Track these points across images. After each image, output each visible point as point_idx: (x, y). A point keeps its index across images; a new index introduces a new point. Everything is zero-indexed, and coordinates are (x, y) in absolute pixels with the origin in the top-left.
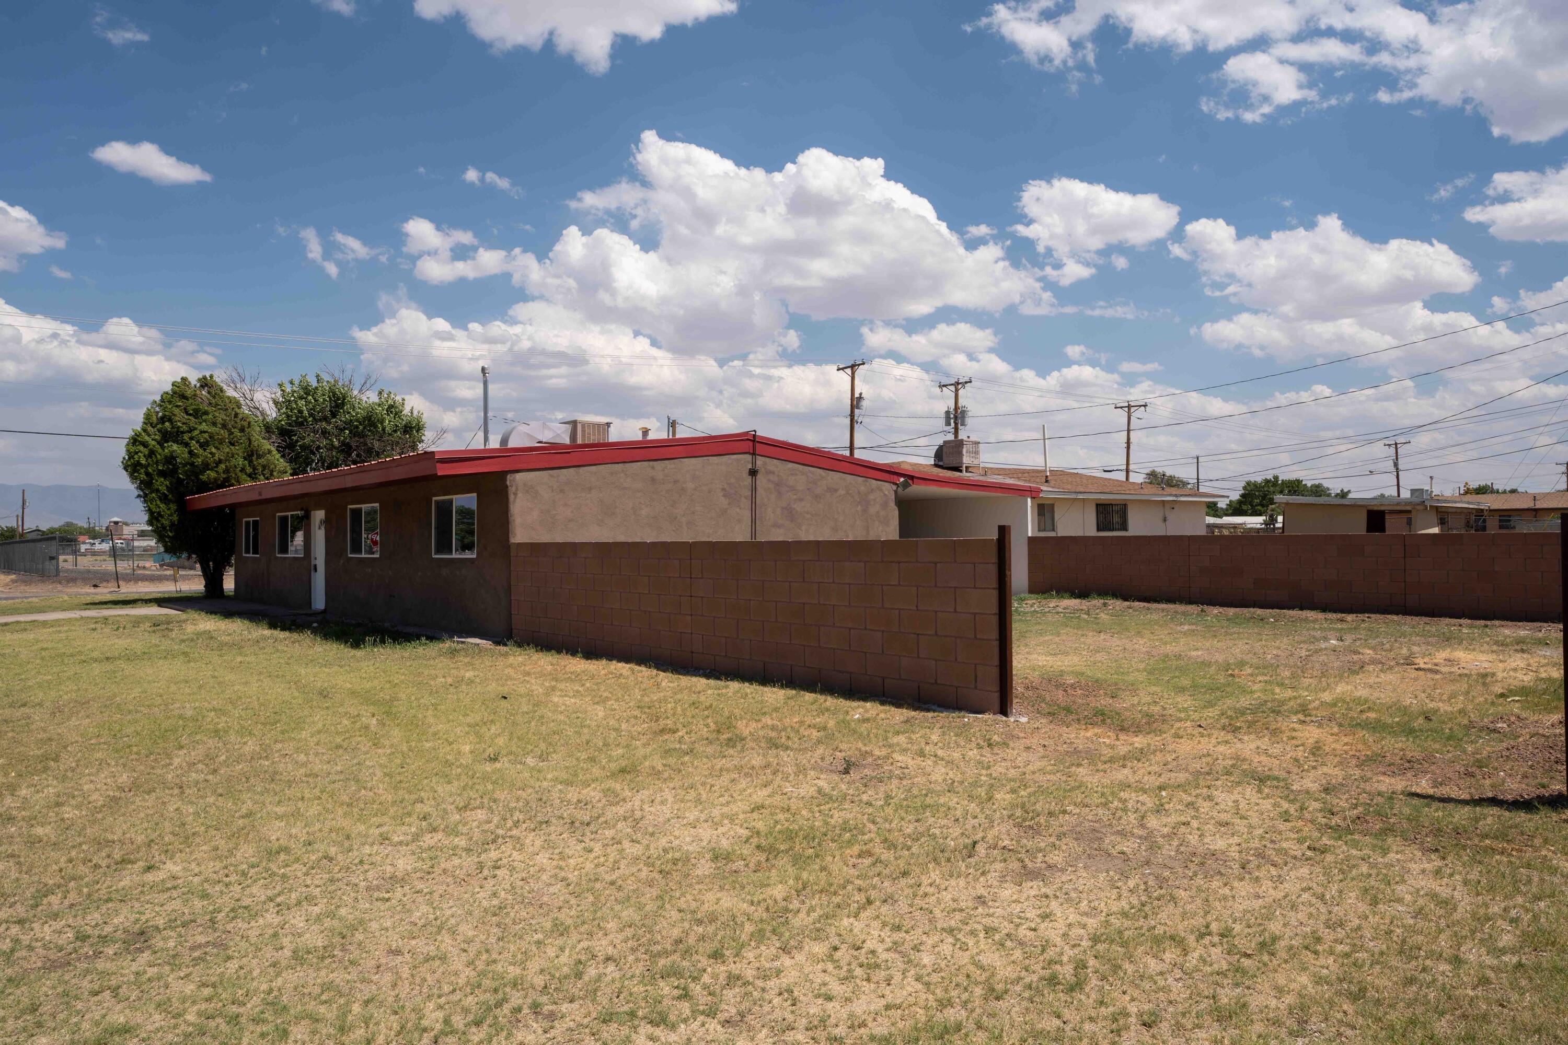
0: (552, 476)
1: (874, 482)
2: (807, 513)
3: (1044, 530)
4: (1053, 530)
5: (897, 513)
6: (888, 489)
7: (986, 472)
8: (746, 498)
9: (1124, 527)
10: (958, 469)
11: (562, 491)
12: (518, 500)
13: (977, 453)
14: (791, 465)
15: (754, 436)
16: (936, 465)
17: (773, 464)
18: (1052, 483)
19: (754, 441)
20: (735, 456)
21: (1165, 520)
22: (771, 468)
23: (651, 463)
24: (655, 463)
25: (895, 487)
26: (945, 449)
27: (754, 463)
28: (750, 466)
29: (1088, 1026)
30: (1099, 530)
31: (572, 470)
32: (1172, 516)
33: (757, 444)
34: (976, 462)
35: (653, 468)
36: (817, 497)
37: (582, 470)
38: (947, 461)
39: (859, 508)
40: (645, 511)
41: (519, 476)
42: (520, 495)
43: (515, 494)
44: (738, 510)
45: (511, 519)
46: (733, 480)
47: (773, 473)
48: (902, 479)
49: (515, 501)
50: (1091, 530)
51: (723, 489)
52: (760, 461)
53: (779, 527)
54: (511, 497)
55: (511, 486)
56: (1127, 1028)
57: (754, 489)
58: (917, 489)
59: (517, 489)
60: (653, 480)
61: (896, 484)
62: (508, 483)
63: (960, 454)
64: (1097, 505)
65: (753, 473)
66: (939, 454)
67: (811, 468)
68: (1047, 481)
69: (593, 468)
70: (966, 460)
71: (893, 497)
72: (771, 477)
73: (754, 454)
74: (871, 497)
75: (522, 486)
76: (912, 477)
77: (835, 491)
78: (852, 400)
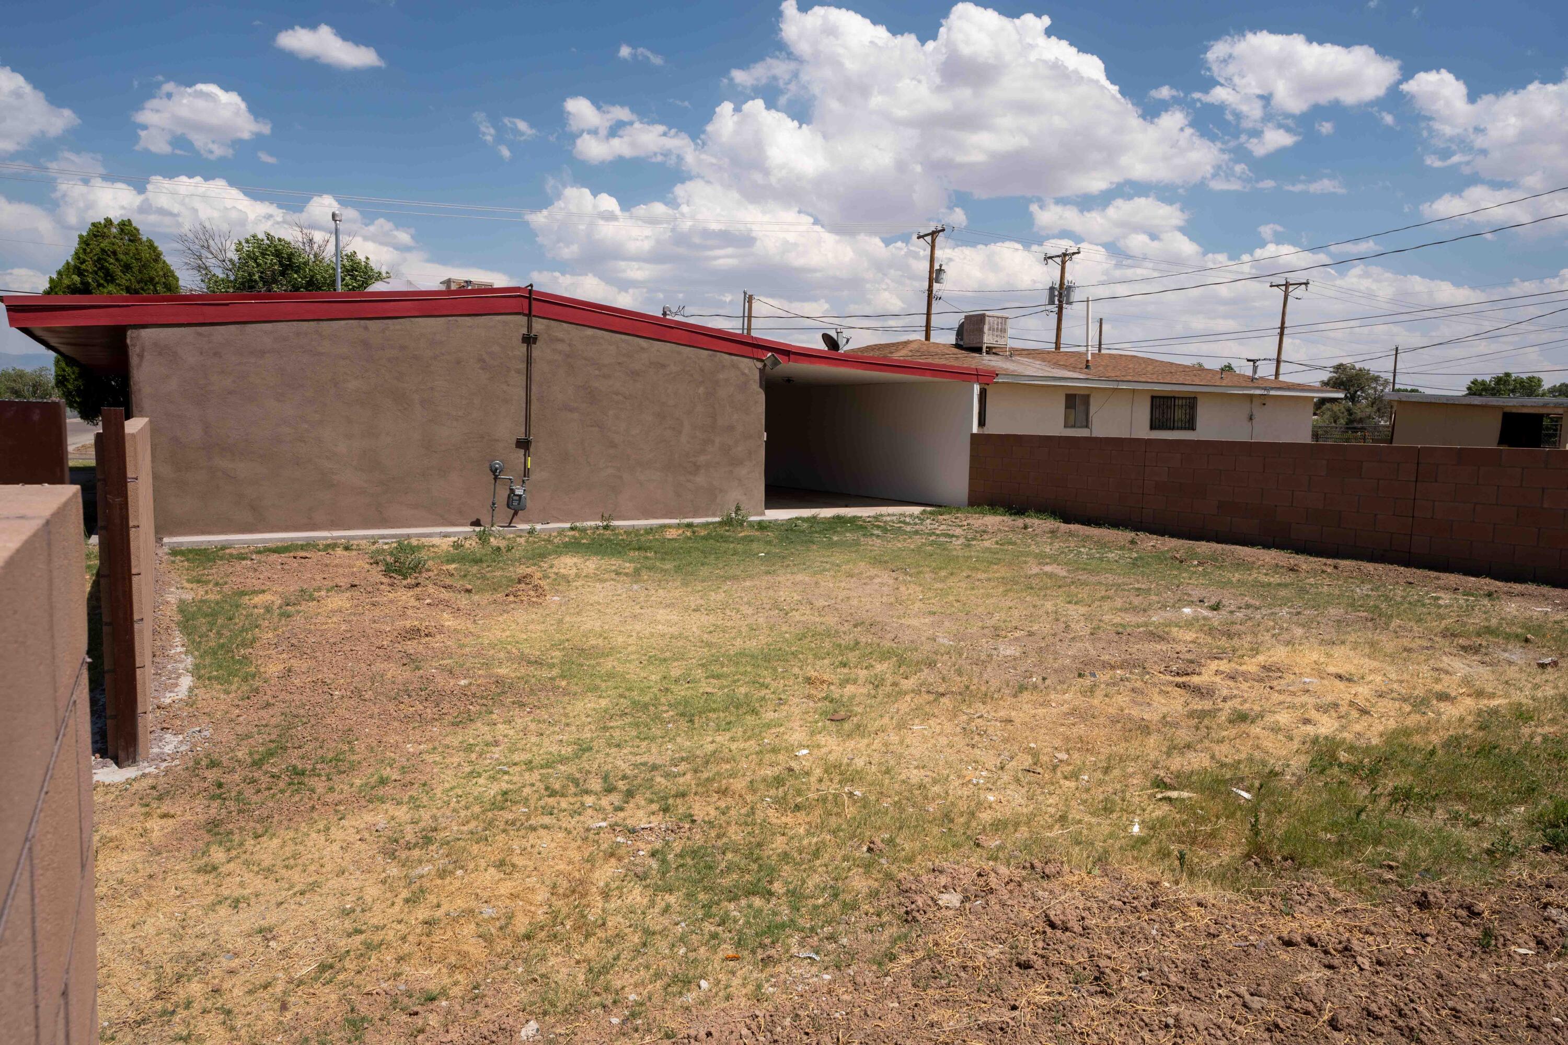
0: (200, 334)
1: (727, 356)
2: (617, 394)
3: (1074, 426)
4: (1087, 426)
5: (762, 397)
6: (750, 368)
8: (518, 371)
9: (1190, 427)
10: (978, 350)
11: (216, 354)
12: (144, 364)
13: (1004, 330)
14: (590, 332)
15: (530, 291)
16: (957, 346)
17: (562, 330)
18: (1093, 370)
19: (529, 298)
20: (499, 318)
21: (1251, 418)
22: (560, 335)
24: (369, 323)
25: (760, 365)
26: (966, 327)
27: (529, 327)
28: (525, 331)
30: (1152, 427)
31: (232, 328)
32: (1262, 415)
33: (533, 302)
34: (1001, 342)
35: (366, 328)
36: (635, 374)
37: (250, 328)
38: (966, 342)
39: (701, 390)
40: (352, 384)
41: (145, 333)
42: (147, 356)
43: (141, 356)
44: (505, 387)
45: (134, 388)
46: (496, 349)
47: (562, 341)
48: (770, 354)
49: (140, 365)
50: (1142, 430)
51: (481, 360)
52: (539, 325)
53: (571, 410)
54: (134, 360)
55: (134, 345)
57: (529, 361)
58: (788, 367)
59: (143, 350)
60: (366, 344)
61: (762, 361)
62: (128, 341)
63: (981, 332)
64: (1153, 398)
65: (529, 340)
66: (960, 332)
67: (623, 337)
68: (1087, 367)
69: (264, 326)
70: (988, 339)
71: (757, 377)
72: (560, 346)
73: (529, 315)
74: (721, 376)
75: (155, 344)
76: (786, 352)
77: (663, 366)
78: (931, 272)
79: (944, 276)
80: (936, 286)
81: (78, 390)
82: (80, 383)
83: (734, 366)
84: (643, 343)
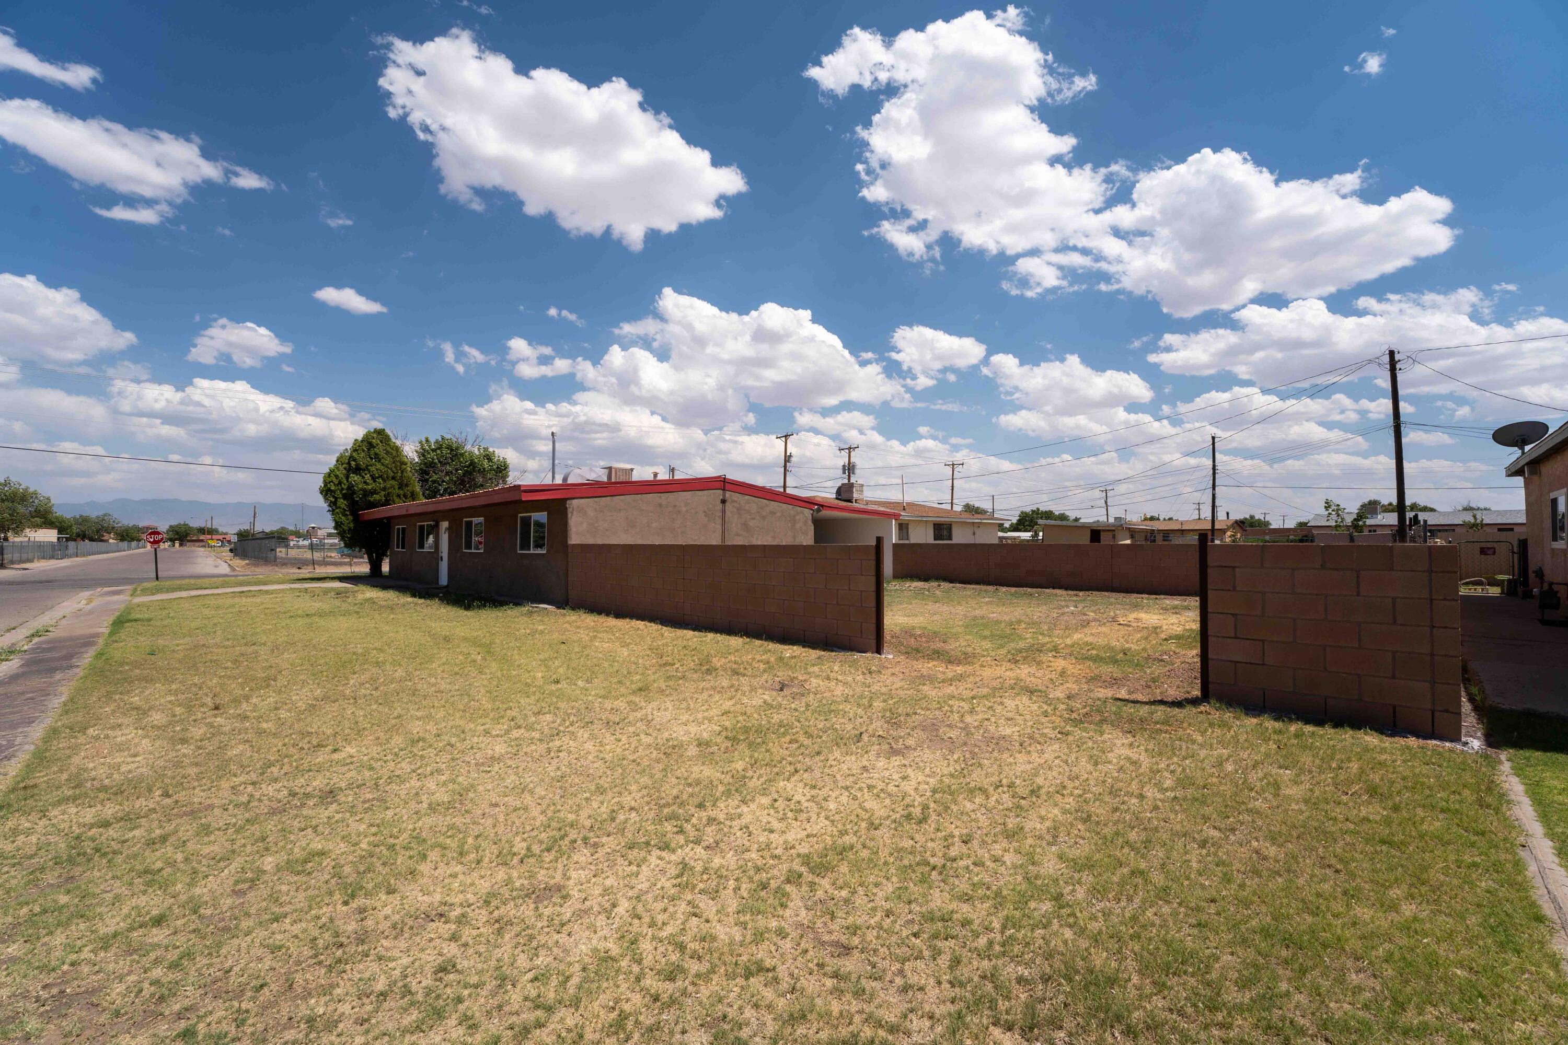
1: (799, 508)
2: (757, 528)
3: (903, 540)
4: (908, 539)
5: (813, 528)
6: (807, 513)
7: (867, 503)
8: (719, 517)
9: (950, 538)
10: (850, 501)
12: (573, 517)
13: (862, 491)
14: (747, 497)
15: (724, 478)
16: (837, 499)
17: (736, 497)
18: (908, 511)
19: (724, 482)
20: (712, 491)
21: (974, 534)
22: (735, 499)
23: (659, 494)
24: (661, 495)
25: (811, 512)
26: (842, 489)
27: (724, 495)
28: (721, 498)
29: (930, 844)
30: (935, 539)
31: (608, 498)
32: (978, 531)
33: (726, 484)
34: (862, 496)
35: (660, 497)
36: (763, 518)
37: (615, 498)
38: (844, 496)
39: (790, 525)
40: (655, 525)
41: (575, 502)
42: (575, 514)
43: (572, 513)
44: (713, 525)
45: (569, 529)
46: (711, 506)
47: (736, 502)
48: (816, 507)
49: (571, 518)
50: (930, 540)
51: (705, 512)
52: (728, 494)
53: (740, 536)
54: (569, 515)
55: (570, 508)
56: (953, 844)
57: (724, 512)
58: (825, 513)
59: (573, 510)
60: (660, 505)
61: (812, 510)
62: (568, 506)
63: (852, 492)
64: (934, 524)
65: (723, 501)
66: (839, 492)
67: (759, 499)
68: (904, 510)
69: (622, 497)
70: (855, 495)
71: (811, 518)
72: (735, 505)
73: (724, 490)
74: (797, 518)
75: (578, 507)
76: (822, 506)
77: (774, 513)
83: (802, 513)
84: (766, 502)
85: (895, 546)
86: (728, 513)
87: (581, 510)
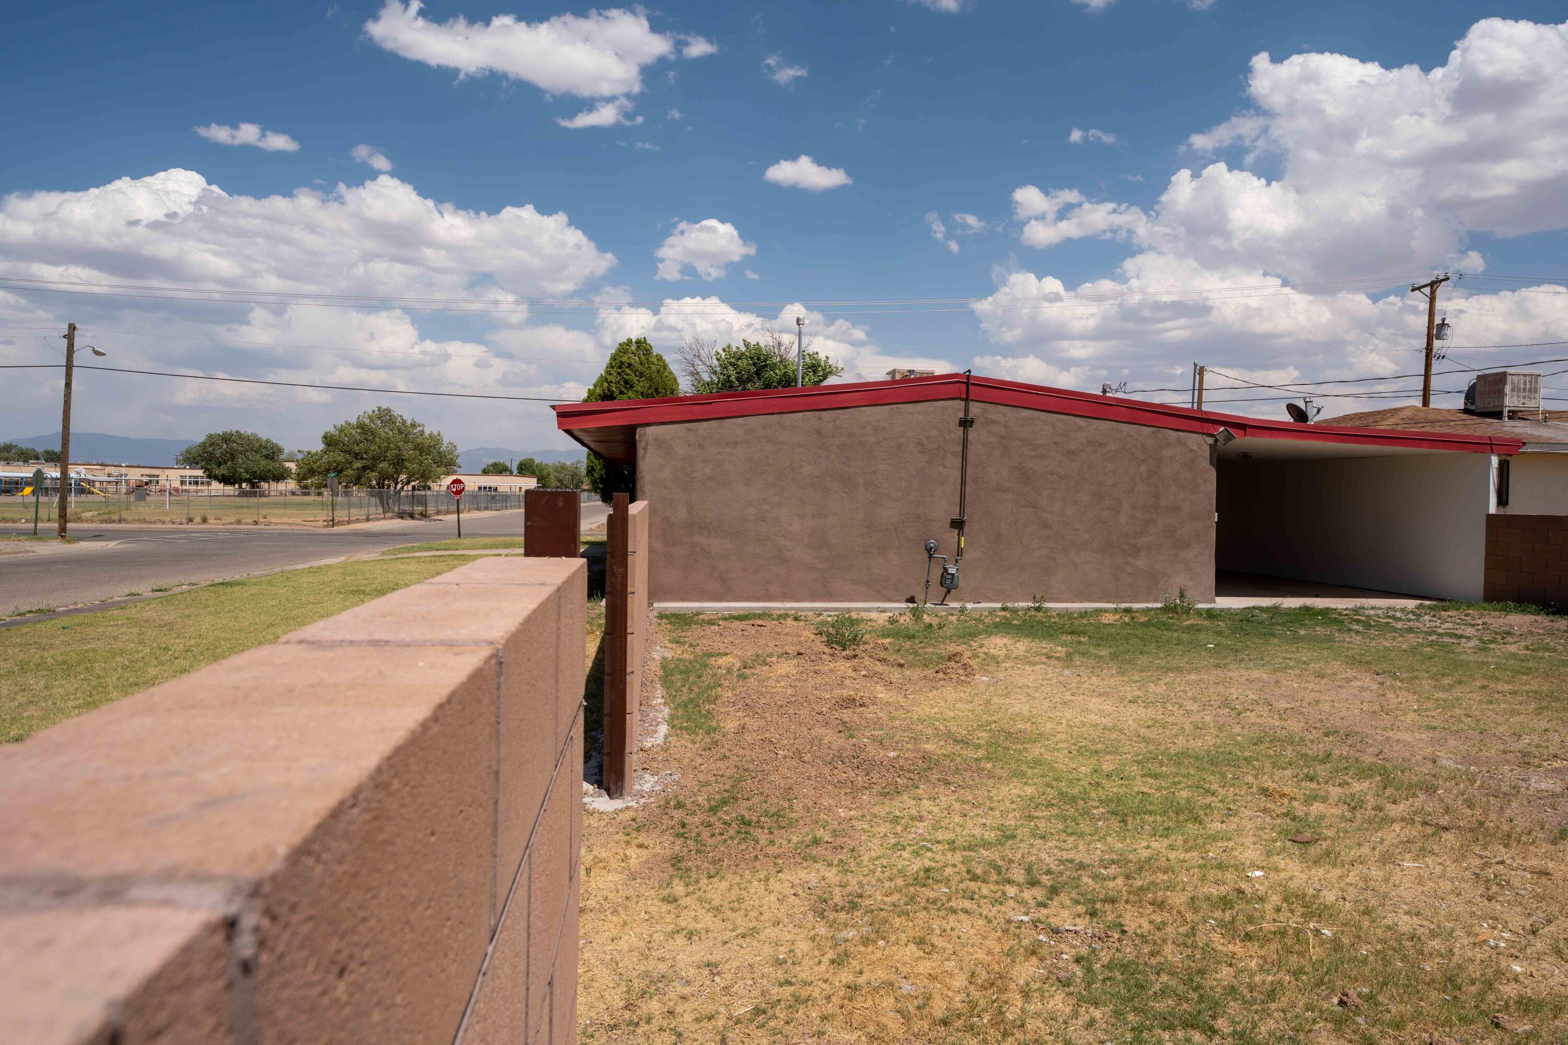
0: (689, 430)
1: (1172, 433)
2: (1052, 474)
5: (1213, 475)
6: (1198, 443)
8: (954, 454)
10: (1498, 415)
11: (700, 446)
12: (648, 456)
13: (1534, 391)
14: (1026, 413)
15: (968, 376)
16: (1466, 411)
17: (997, 413)
19: (967, 383)
20: (939, 403)
22: (994, 416)
23: (817, 413)
24: (823, 414)
25: (1210, 441)
26: (1478, 388)
27: (966, 411)
28: (962, 415)
31: (713, 423)
33: (971, 387)
34: (1530, 404)
35: (820, 418)
36: (1071, 454)
37: (727, 422)
38: (1480, 405)
39: (1143, 468)
40: (807, 470)
41: (650, 430)
42: (650, 449)
43: (645, 449)
44: (941, 469)
45: (639, 476)
46: (934, 433)
47: (998, 423)
48: (1222, 429)
49: (644, 457)
51: (920, 444)
52: (975, 409)
53: (1005, 491)
54: (640, 453)
55: (641, 441)
57: (965, 443)
58: (1243, 442)
59: (647, 445)
60: (819, 432)
61: (1213, 436)
62: (637, 437)
63: (1501, 393)
65: (966, 423)
66: (1471, 395)
67: (1060, 416)
69: (740, 420)
70: (1510, 401)
71: (1207, 454)
72: (995, 428)
73: (967, 400)
74: (1166, 453)
75: (656, 439)
76: (1242, 426)
77: (1101, 445)
78: (1430, 327)
79: (1448, 331)
80: (1437, 343)
81: (601, 478)
82: (603, 472)
83: (1180, 442)
84: (1080, 422)
85: (1489, 517)
86: (972, 450)
87: (664, 445)
